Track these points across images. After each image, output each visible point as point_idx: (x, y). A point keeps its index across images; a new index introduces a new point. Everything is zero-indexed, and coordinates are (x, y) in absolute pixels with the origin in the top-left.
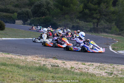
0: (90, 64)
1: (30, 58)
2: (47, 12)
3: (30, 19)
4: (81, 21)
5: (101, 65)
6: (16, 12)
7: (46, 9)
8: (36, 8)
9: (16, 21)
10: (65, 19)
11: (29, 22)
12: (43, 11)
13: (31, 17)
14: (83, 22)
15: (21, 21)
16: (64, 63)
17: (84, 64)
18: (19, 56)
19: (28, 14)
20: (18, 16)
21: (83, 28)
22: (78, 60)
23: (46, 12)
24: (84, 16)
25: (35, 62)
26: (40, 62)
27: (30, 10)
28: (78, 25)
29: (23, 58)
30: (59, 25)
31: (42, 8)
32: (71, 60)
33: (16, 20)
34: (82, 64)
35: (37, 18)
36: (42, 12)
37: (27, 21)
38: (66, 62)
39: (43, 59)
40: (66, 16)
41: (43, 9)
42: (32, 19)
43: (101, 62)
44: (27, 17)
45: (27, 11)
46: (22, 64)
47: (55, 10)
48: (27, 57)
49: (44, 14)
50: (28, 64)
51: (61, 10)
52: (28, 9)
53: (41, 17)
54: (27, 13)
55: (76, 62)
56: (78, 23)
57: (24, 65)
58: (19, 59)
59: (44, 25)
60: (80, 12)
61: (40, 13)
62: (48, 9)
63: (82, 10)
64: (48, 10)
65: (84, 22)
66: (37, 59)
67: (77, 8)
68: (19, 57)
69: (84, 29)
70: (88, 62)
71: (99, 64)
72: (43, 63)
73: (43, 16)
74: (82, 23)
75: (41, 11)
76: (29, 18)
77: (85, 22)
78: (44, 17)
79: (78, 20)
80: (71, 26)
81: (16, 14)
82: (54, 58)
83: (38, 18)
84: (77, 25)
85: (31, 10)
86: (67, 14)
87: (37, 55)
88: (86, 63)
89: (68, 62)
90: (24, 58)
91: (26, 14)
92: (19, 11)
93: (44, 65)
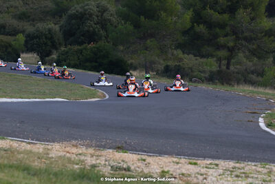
0: (211, 164)
1: (57, 150)
2: (101, 32)
3: (56, 49)
4: (186, 55)
5: (237, 165)
6: (23, 32)
7: (97, 23)
8: (74, 21)
9: (21, 55)
10: (146, 49)
11: (54, 56)
12: (91, 29)
13: (60, 44)
14: (191, 56)
15: (35, 55)
16: (144, 160)
17: (195, 164)
18: (29, 143)
19: (52, 38)
20: (26, 41)
21: (192, 71)
22: (179, 154)
23: (99, 31)
24: (194, 42)
25: (69, 160)
26: (82, 158)
27: (57, 28)
28: (179, 66)
29: (39, 148)
30: (131, 64)
31: (89, 23)
32: (161, 153)
33: (23, 52)
34: (191, 163)
35: (76, 47)
36: (88, 31)
37: (49, 54)
38: (149, 159)
39: (91, 151)
40: (148, 41)
41: (90, 25)
42: (63, 49)
43: (239, 159)
44: (50, 44)
45: (50, 30)
46: (36, 164)
47: (120, 26)
48: (50, 147)
49: (92, 37)
50: (51, 163)
51: (137, 26)
52: (51, 25)
53: (85, 45)
54: (50, 36)
55: (175, 160)
56: (181, 60)
57: (43, 166)
58: (31, 152)
59: (94, 64)
60: (185, 33)
61: (83, 36)
62: (104, 24)
63: (188, 26)
64: (103, 28)
65: (195, 56)
66: (74, 150)
67: (175, 22)
68: (29, 147)
69: (195, 74)
70: (204, 157)
71: (231, 164)
72: (90, 161)
73: (89, 43)
74: (189, 60)
75: (86, 28)
76: (54, 46)
77: (198, 58)
78: (92, 45)
79: (179, 53)
80: (161, 68)
81: (21, 38)
82: (119, 148)
83: (79, 47)
84: (178, 64)
85: (61, 27)
86: (152, 36)
87: (74, 142)
88: (199, 162)
89: (155, 158)
90: (41, 150)
91: (46, 38)
92: (30, 29)
93: (94, 166)
